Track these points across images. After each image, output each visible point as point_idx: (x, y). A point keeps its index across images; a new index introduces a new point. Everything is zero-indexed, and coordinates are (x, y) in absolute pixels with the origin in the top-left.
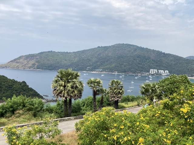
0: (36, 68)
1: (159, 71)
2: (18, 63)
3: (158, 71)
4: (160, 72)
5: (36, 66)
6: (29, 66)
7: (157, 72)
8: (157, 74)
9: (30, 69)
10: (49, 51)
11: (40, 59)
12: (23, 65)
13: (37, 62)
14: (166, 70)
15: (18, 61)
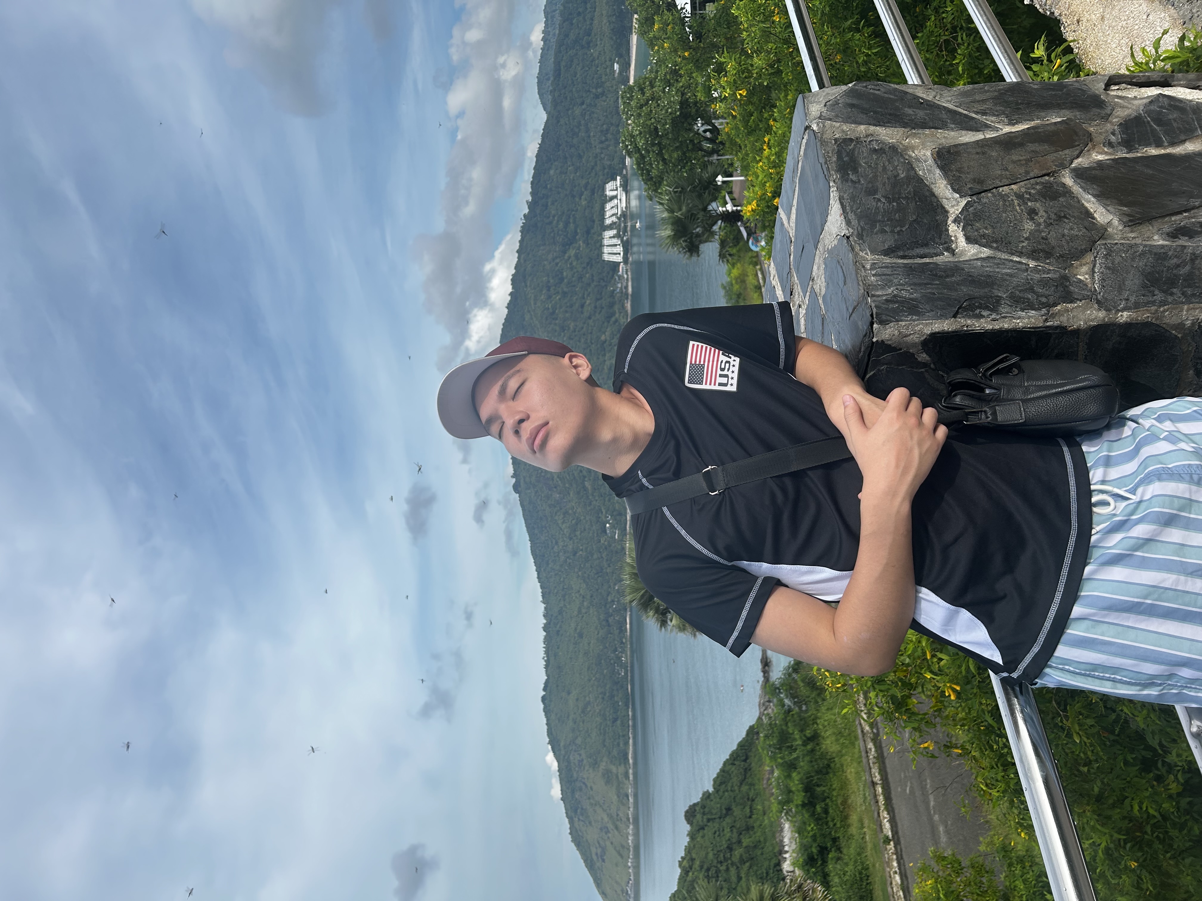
0: (621, 769)
1: (608, 222)
2: (604, 850)
3: (610, 227)
4: (614, 219)
5: (614, 769)
6: (615, 798)
7: (614, 232)
8: (625, 231)
9: (627, 796)
10: (545, 710)
11: (582, 752)
12: (610, 826)
13: (595, 765)
14: (603, 189)
15: (594, 850)
